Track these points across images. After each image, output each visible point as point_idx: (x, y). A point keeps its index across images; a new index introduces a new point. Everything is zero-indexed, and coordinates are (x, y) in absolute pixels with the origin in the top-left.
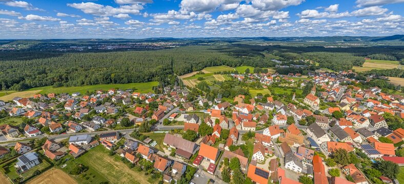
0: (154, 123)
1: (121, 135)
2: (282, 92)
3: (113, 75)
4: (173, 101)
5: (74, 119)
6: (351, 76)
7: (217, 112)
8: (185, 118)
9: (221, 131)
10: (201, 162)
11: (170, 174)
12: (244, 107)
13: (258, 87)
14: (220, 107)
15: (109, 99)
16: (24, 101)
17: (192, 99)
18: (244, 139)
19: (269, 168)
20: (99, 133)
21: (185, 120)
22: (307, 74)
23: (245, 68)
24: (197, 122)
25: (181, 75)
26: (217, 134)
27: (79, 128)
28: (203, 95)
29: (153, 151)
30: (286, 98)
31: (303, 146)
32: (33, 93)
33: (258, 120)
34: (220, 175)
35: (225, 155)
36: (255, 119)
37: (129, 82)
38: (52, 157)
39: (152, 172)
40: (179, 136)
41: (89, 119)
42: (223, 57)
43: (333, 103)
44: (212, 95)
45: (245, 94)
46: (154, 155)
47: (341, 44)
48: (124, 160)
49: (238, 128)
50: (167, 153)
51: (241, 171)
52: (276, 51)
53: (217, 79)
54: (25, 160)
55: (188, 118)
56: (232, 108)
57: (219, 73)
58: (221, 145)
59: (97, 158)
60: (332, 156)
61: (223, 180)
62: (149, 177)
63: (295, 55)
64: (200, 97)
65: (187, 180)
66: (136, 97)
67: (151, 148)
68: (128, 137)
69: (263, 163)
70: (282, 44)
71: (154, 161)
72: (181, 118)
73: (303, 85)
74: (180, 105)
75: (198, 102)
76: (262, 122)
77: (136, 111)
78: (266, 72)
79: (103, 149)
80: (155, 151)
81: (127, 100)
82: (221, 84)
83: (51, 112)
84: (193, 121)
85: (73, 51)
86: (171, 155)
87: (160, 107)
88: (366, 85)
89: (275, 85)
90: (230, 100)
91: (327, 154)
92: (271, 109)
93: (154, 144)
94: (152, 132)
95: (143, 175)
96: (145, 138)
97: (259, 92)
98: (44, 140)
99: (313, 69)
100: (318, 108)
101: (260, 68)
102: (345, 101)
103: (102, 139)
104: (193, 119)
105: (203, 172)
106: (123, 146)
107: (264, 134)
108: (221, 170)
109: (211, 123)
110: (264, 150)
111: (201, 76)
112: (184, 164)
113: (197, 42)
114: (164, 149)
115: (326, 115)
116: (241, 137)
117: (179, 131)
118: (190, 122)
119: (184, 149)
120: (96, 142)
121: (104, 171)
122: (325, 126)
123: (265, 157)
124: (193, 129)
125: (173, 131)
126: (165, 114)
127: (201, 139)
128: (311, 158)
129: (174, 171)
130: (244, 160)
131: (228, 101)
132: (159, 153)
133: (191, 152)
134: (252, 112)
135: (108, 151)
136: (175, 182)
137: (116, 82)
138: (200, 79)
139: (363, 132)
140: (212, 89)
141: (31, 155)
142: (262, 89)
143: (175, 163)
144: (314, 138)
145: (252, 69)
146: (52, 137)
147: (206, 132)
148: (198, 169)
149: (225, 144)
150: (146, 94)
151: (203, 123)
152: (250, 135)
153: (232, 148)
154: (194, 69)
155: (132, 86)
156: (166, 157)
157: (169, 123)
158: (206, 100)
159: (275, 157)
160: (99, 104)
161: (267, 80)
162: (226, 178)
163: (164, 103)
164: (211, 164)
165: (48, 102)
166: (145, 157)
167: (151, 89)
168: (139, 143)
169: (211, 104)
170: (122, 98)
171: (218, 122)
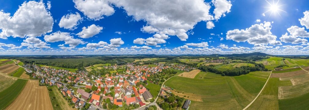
0: (74, 84)
1: (63, 85)
2: (120, 71)
3: (64, 65)
4: (82, 76)
5: (53, 75)
6: (134, 64)
7: (99, 81)
8: (86, 83)
9: (101, 88)
10: (93, 101)
11: (78, 105)
12: (109, 78)
13: (113, 70)
14: (100, 79)
15: (62, 72)
16: (46, 68)
17: (89, 76)
18: (110, 90)
19: (122, 98)
20: (57, 82)
21: (86, 84)
22: (125, 64)
23: (108, 64)
24: (91, 85)
25: (85, 67)
26: (99, 90)
27: (53, 78)
28: (93, 75)
29: (72, 94)
30: (122, 72)
31: (129, 86)
32: (48, 67)
33: (115, 82)
34: (102, 107)
35: (103, 98)
36: (113, 82)
37: (69, 68)
38: (46, 83)
39: (70, 102)
40: (83, 90)
41: (56, 77)
42: (100, 61)
43: (133, 71)
44: (97, 74)
45: (109, 73)
46: (72, 96)
47: (130, 56)
48: (62, 93)
49: (108, 86)
50: (78, 96)
51: (111, 103)
52: (116, 59)
53: (99, 69)
54: (42, 81)
55: (88, 83)
56: (105, 79)
57: (99, 66)
58: (101, 94)
59: (55, 89)
60: (136, 85)
61: (104, 108)
62: (69, 103)
63: (121, 59)
64: (92, 75)
65: (85, 109)
66: (70, 73)
67: (72, 92)
68: (65, 86)
69: (119, 97)
70: (118, 56)
71: (72, 98)
72: (85, 83)
73: (125, 68)
74: (84, 78)
75: (91, 77)
76: (116, 82)
77: (69, 78)
78: (114, 65)
79: (57, 87)
80: (73, 94)
81: (67, 73)
82: (100, 70)
83: (50, 72)
84: (89, 85)
85: (57, 58)
86: (79, 97)
87: (77, 78)
88: (137, 65)
89: (118, 69)
90: (103, 76)
91: (135, 85)
92: (118, 77)
93: (73, 91)
94: (73, 87)
95: (67, 102)
96: (70, 88)
97: (113, 72)
98: (46, 78)
99: (126, 63)
100: (130, 73)
101: (113, 64)
102: (134, 70)
103: (58, 84)
104: (89, 84)
105: (94, 106)
106: (62, 89)
107: (117, 86)
108: (102, 104)
109: (97, 85)
110: (118, 92)
111: (92, 67)
112: (85, 102)
113: (91, 56)
114: (77, 94)
115: (132, 75)
116: (109, 89)
117: (83, 88)
118: (88, 85)
119: (85, 96)
120: (56, 84)
121: (55, 94)
122: (132, 78)
123: (119, 94)
124: (89, 88)
125: (81, 88)
126: (79, 81)
127: (93, 92)
128: (132, 88)
129: (80, 104)
130: (111, 98)
131: (103, 77)
132: (75, 95)
133: (88, 97)
134: (112, 79)
135: (58, 88)
136: (80, 109)
137: (65, 67)
138: (92, 69)
139: (140, 76)
140: (97, 72)
141: (43, 80)
142: (114, 71)
143: (81, 101)
144: (131, 82)
145: (110, 64)
146: (48, 78)
147: (95, 89)
148: (91, 105)
149: (103, 93)
150: (73, 73)
151: (94, 85)
152: (113, 88)
153: (106, 95)
154: (90, 65)
155: (69, 69)
156: (77, 98)
157: (80, 84)
158: (94, 77)
159: (123, 93)
160: (59, 73)
161: (115, 68)
162: (105, 107)
163: (79, 77)
164: (97, 102)
165: (50, 69)
166: (69, 95)
167: (75, 71)
168: (68, 89)
169: (96, 78)
170: (66, 73)
171: (99, 85)
